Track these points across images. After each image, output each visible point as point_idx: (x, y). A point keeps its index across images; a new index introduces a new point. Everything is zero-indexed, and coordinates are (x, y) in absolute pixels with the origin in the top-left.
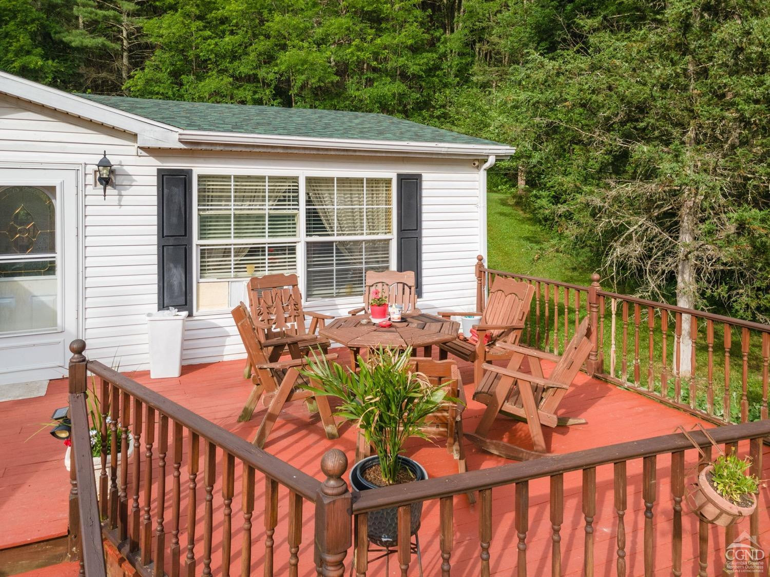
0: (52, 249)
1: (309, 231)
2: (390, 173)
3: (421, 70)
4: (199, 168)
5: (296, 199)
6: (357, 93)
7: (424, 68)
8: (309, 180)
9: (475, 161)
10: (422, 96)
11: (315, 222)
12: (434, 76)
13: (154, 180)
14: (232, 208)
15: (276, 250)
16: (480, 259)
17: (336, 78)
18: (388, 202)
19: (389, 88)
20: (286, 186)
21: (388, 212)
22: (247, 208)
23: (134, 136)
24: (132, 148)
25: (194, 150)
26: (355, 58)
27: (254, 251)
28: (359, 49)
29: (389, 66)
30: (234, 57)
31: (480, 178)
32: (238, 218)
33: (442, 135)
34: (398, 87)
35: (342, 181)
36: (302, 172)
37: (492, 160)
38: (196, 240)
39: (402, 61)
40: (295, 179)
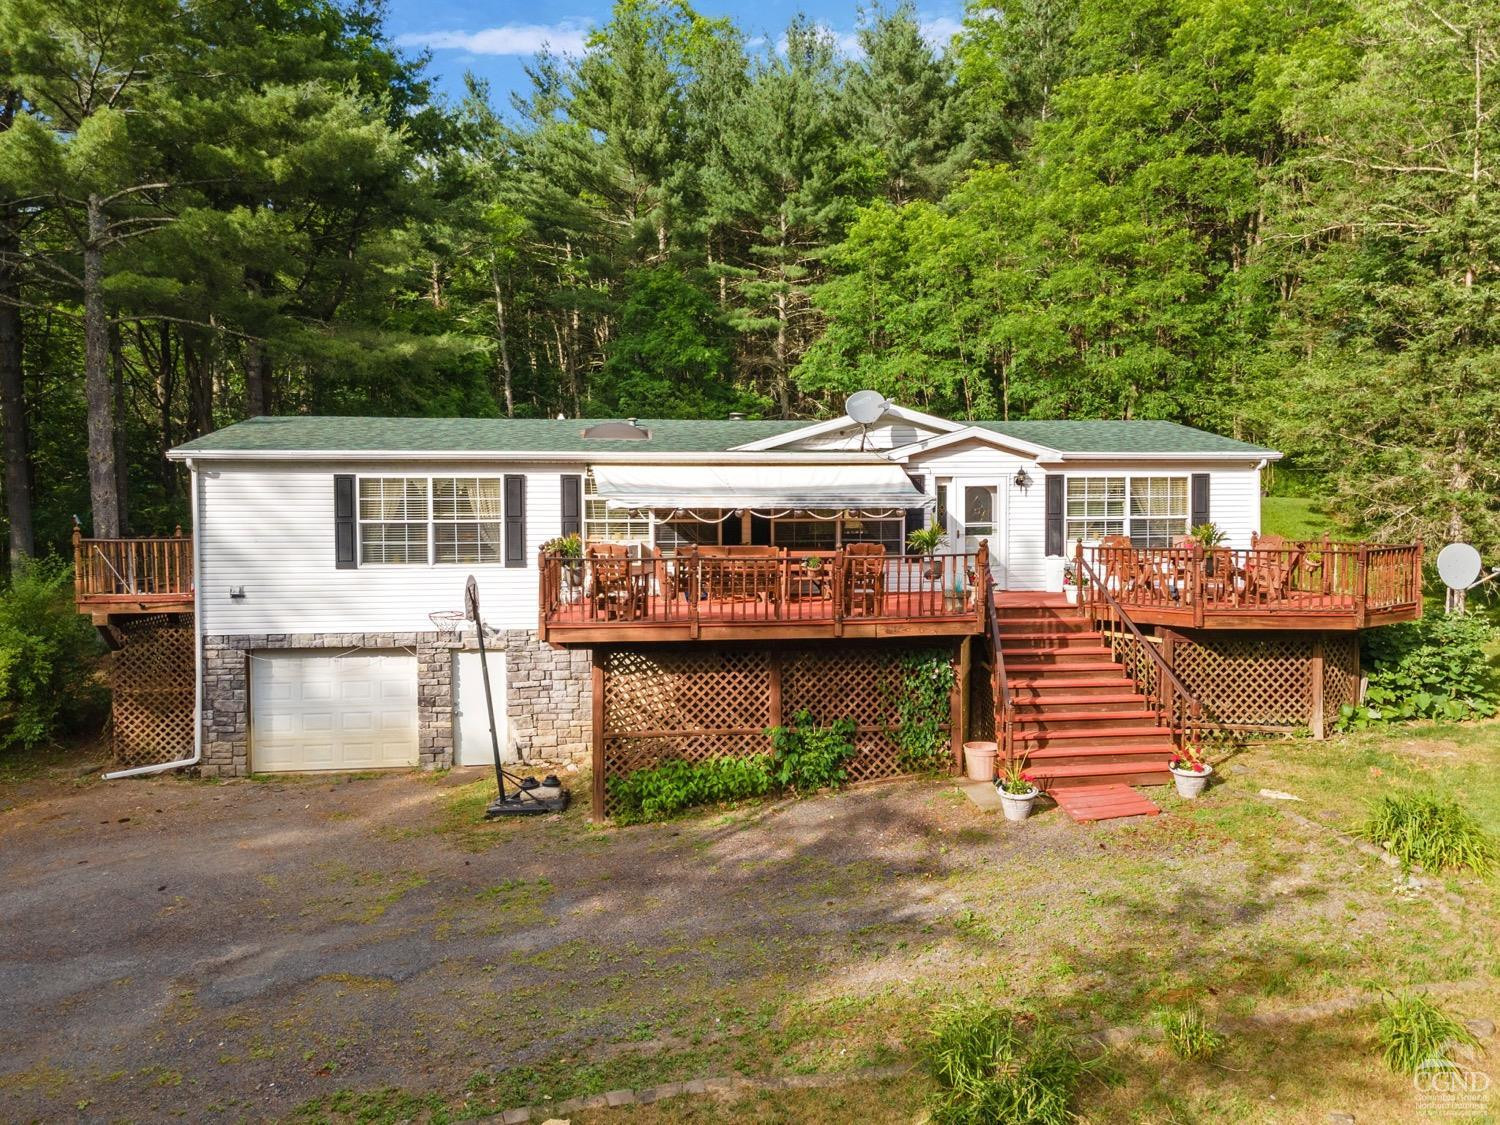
0: (990, 520)
1: (1132, 512)
2: (1188, 474)
3: (1195, 330)
4: (1068, 474)
5: (1123, 492)
6: (1101, 367)
7: (1199, 325)
8: (1133, 480)
9: (1251, 464)
10: (1195, 364)
11: (1135, 509)
12: (1214, 333)
13: (1044, 482)
14: (1086, 497)
15: (1111, 524)
16: (1255, 533)
17: (1072, 351)
18: (1185, 493)
19: (1146, 358)
20: (1118, 484)
21: (1184, 500)
22: (1096, 497)
23: (1034, 457)
24: (1033, 463)
25: (1069, 463)
26: (1098, 321)
27: (1097, 524)
28: (1104, 307)
29: (1148, 326)
30: (928, 326)
31: (1254, 477)
32: (1090, 504)
33: (1225, 444)
34: (1160, 355)
35: (1154, 480)
36: (1128, 474)
37: (1264, 463)
38: (1066, 517)
39: (1165, 318)
40: (1123, 479)
